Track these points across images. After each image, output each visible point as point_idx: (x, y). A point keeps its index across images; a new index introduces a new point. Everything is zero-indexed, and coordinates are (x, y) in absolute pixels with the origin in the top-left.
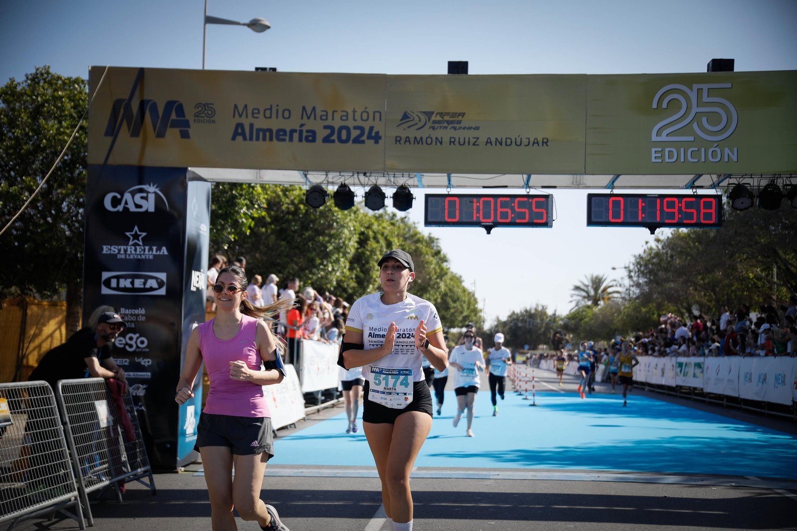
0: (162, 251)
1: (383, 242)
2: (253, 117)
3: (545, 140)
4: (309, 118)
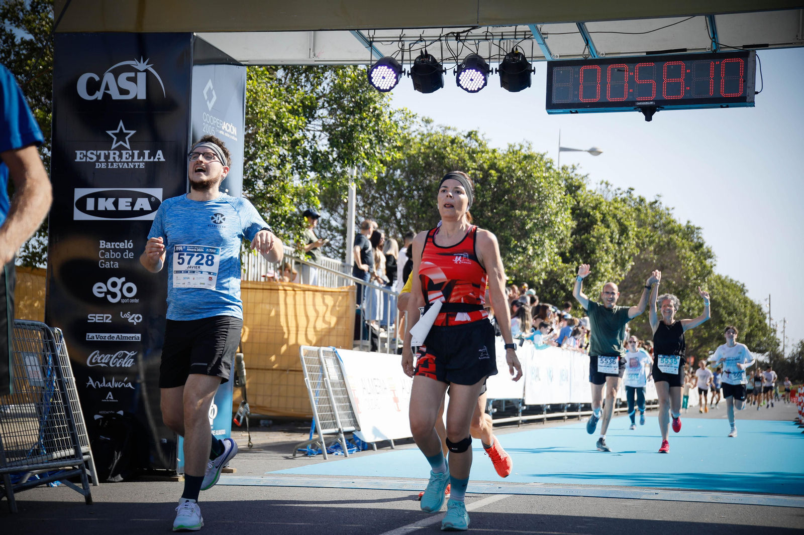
0: (157, 157)
1: (614, 227)
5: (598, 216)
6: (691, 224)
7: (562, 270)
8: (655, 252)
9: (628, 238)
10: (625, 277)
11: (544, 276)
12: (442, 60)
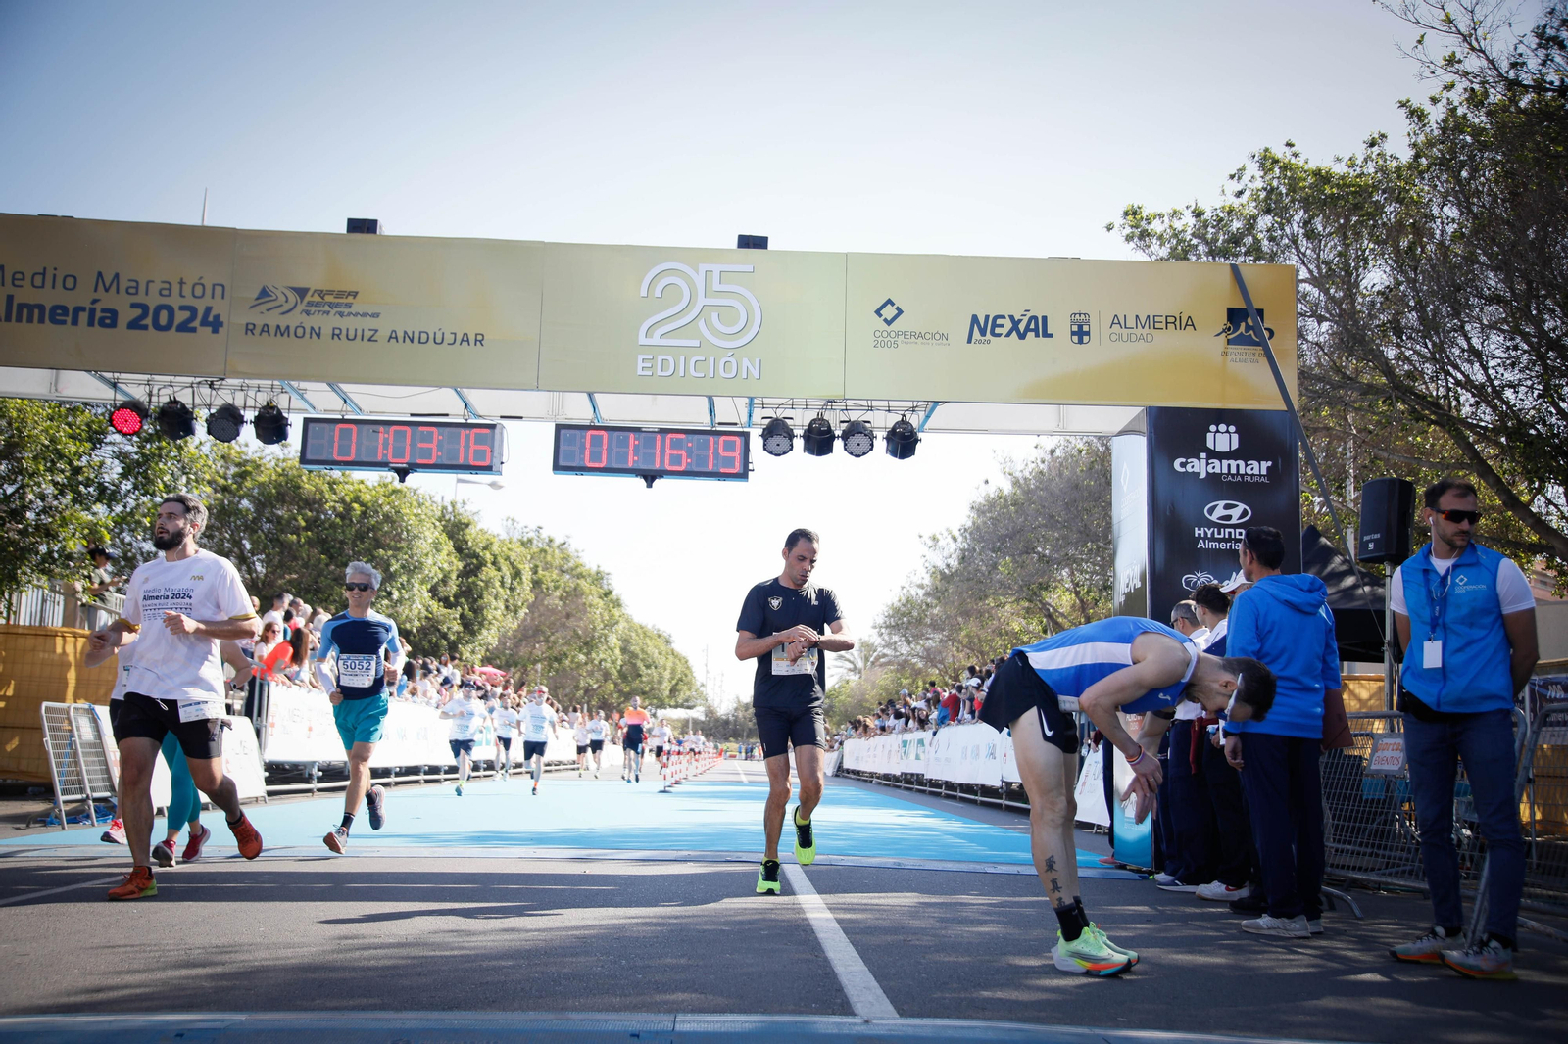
1: (506, 570)
2: (14, 285)
3: (479, 338)
4: (107, 290)
5: (488, 557)
6: (601, 569)
7: (443, 615)
8: (561, 599)
9: (521, 583)
10: (519, 626)
11: (417, 623)
12: (194, 407)
